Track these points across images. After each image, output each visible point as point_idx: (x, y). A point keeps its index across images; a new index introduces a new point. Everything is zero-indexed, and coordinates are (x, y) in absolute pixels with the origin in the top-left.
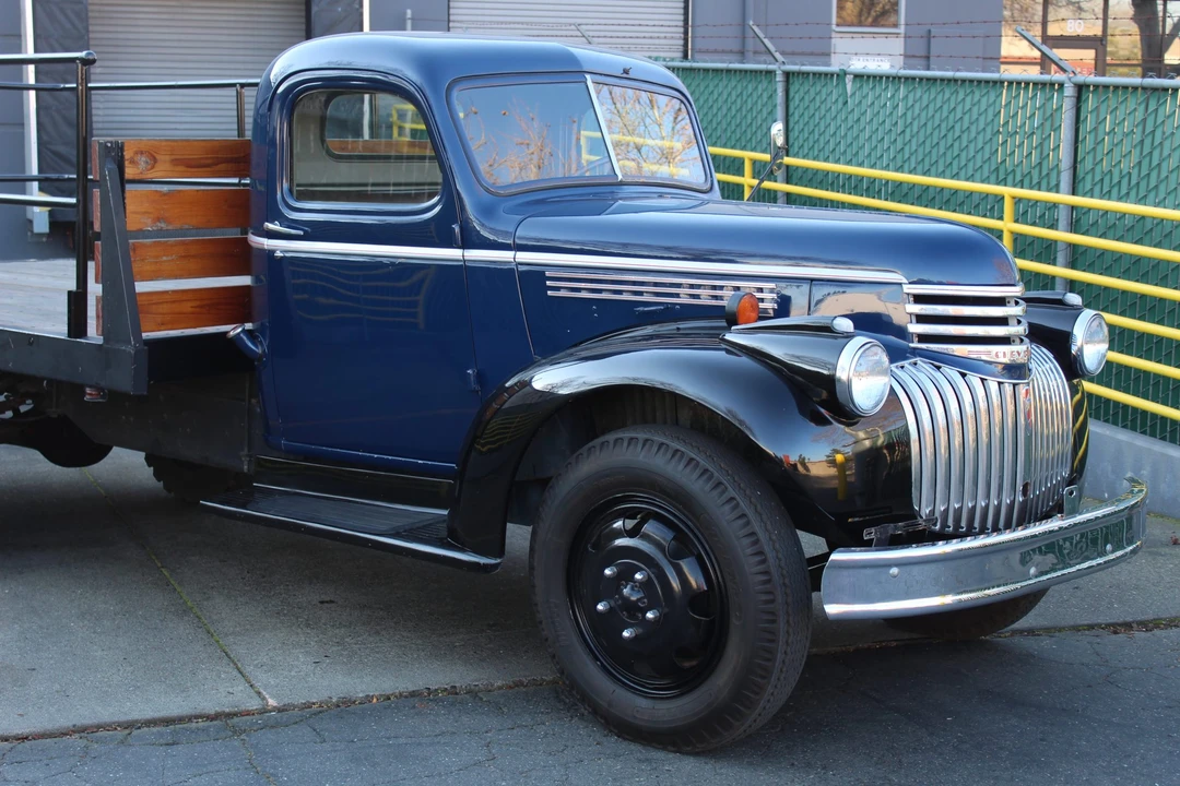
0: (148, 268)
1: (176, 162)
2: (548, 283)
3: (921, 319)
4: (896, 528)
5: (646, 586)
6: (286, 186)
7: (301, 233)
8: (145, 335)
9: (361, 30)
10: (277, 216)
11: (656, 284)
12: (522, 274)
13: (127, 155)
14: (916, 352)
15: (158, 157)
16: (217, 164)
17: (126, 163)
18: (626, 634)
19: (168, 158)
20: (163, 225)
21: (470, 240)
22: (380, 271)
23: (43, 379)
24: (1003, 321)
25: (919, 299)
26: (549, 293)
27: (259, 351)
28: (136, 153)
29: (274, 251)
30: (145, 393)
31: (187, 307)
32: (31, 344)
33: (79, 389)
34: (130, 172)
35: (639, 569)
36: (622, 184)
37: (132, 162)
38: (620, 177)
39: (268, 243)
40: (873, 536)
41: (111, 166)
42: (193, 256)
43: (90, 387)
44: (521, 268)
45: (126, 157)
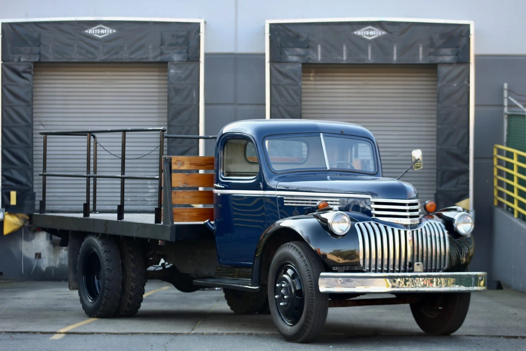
0: (180, 200)
1: (191, 164)
2: (285, 201)
3: (377, 209)
4: (346, 268)
5: (286, 288)
6: (221, 171)
7: (224, 187)
8: (175, 223)
9: (265, 118)
10: (218, 182)
11: (312, 201)
12: (278, 198)
13: (173, 161)
14: (373, 220)
15: (185, 162)
16: (207, 165)
17: (173, 164)
18: (281, 304)
19: (189, 163)
20: (186, 185)
21: (266, 188)
22: (241, 199)
23: (148, 239)
24: (404, 211)
25: (376, 203)
26: (285, 204)
27: (213, 228)
28: (177, 161)
29: (217, 194)
30: (174, 241)
31: (195, 214)
32: (145, 227)
33: (157, 241)
34: (174, 167)
35: (284, 283)
36: (329, 171)
37: (175, 163)
38: (328, 168)
39: (216, 191)
40: (336, 269)
41: (168, 165)
42: (198, 197)
43: (160, 240)
44: (279, 197)
45: (172, 162)
